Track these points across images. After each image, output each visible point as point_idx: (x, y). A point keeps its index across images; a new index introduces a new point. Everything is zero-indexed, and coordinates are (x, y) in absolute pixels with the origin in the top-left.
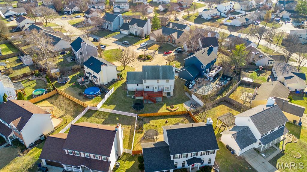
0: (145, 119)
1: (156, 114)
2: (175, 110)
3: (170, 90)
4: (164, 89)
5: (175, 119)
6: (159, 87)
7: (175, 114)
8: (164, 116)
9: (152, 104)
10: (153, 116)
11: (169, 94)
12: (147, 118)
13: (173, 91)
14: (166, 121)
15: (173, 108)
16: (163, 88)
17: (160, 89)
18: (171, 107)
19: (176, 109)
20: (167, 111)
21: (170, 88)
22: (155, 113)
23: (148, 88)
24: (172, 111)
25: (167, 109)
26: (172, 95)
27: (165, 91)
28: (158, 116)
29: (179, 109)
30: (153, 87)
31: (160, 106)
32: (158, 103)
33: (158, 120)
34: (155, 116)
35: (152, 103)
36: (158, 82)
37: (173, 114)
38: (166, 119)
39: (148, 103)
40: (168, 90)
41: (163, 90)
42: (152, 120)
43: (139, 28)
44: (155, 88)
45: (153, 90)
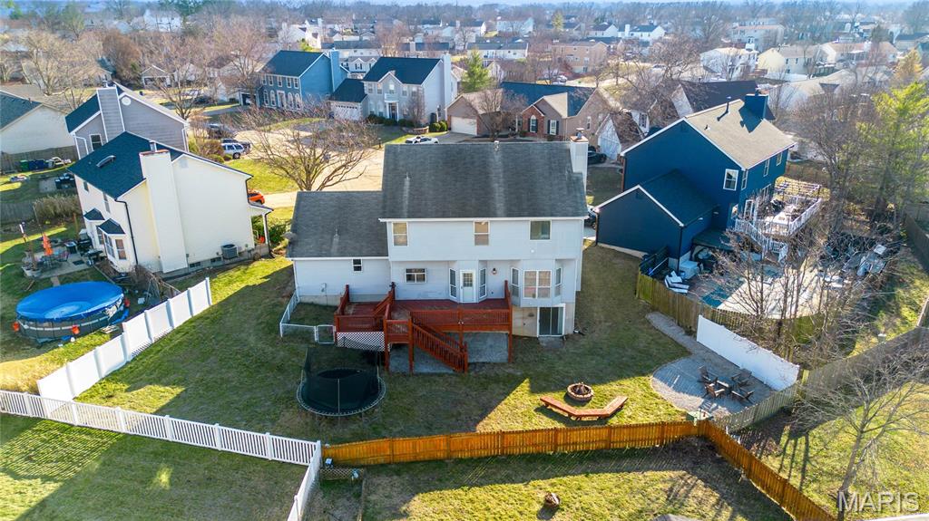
0: (383, 480)
1: (463, 444)
2: (603, 419)
3: (558, 292)
4: (521, 284)
5: (607, 479)
6: (490, 276)
7: (609, 441)
8: (524, 455)
9: (440, 375)
10: (441, 455)
11: (549, 317)
12: (398, 473)
13: (573, 299)
14: (542, 496)
15: (583, 402)
16: (515, 279)
17: (495, 285)
18: (568, 398)
19: (608, 409)
20: (546, 423)
21: (559, 280)
22: (460, 438)
23: (422, 278)
24: (579, 422)
25: (545, 410)
26: (567, 325)
27: (525, 301)
28: (480, 460)
29: (627, 412)
30: (453, 274)
31: (497, 389)
32: (484, 371)
33: (479, 493)
34: (460, 461)
35: (444, 370)
36: (482, 240)
37: (592, 447)
38: (541, 483)
39: (415, 371)
40: (545, 293)
41: (516, 291)
42: (436, 494)
43: (405, 87)
44: (460, 280)
45: (453, 291)
